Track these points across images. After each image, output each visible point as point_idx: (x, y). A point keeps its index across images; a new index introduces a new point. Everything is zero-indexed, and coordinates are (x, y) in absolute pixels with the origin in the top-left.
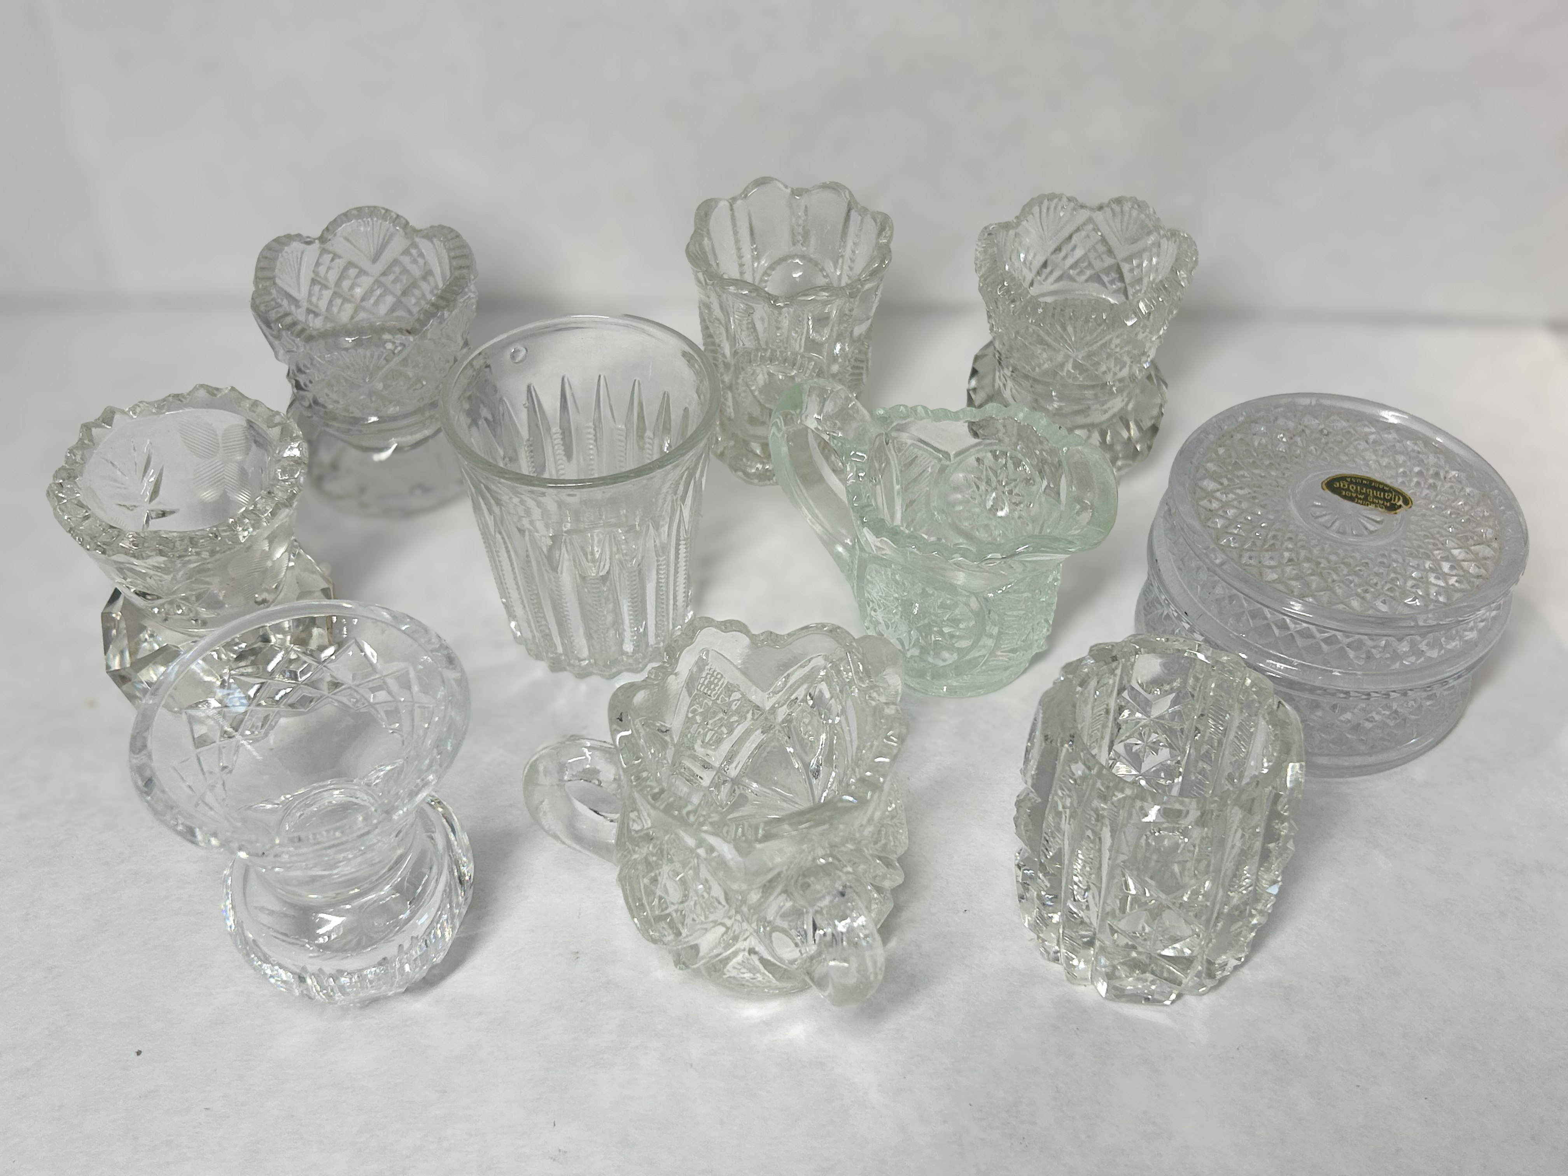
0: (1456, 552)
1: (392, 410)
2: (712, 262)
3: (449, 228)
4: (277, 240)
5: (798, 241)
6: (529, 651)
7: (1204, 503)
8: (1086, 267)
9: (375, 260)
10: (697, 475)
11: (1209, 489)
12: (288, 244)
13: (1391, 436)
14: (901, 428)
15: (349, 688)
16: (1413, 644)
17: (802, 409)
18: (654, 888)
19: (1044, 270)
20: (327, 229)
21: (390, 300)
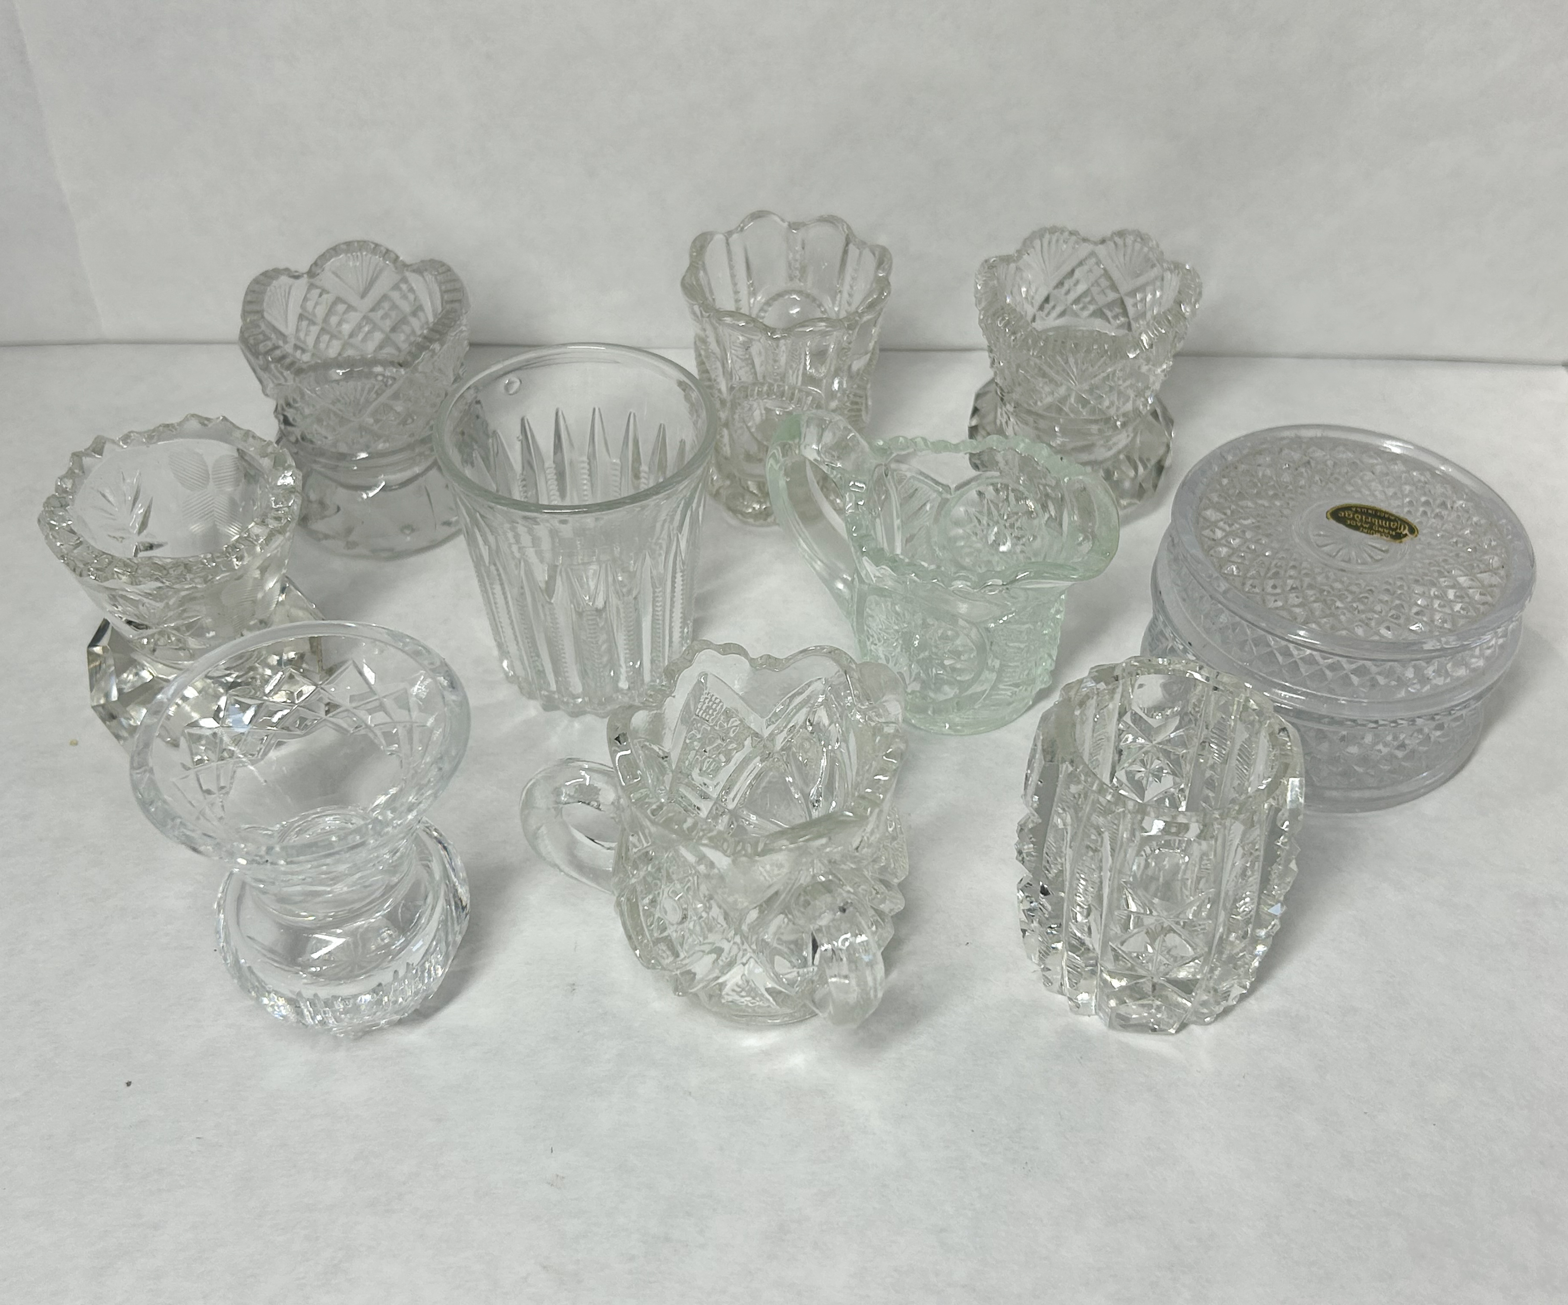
0: (1462, 580)
1: (381, 446)
2: (708, 295)
3: (440, 262)
4: (265, 274)
5: (795, 277)
6: (521, 688)
7: (1207, 532)
8: (1090, 302)
9: (363, 296)
10: (694, 505)
11: (1213, 519)
12: (277, 278)
13: (1398, 467)
14: (900, 460)
15: (347, 710)
16: (1418, 670)
17: (800, 439)
18: (652, 910)
19: (1046, 306)
20: (315, 264)
21: (378, 336)
